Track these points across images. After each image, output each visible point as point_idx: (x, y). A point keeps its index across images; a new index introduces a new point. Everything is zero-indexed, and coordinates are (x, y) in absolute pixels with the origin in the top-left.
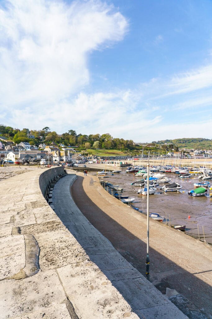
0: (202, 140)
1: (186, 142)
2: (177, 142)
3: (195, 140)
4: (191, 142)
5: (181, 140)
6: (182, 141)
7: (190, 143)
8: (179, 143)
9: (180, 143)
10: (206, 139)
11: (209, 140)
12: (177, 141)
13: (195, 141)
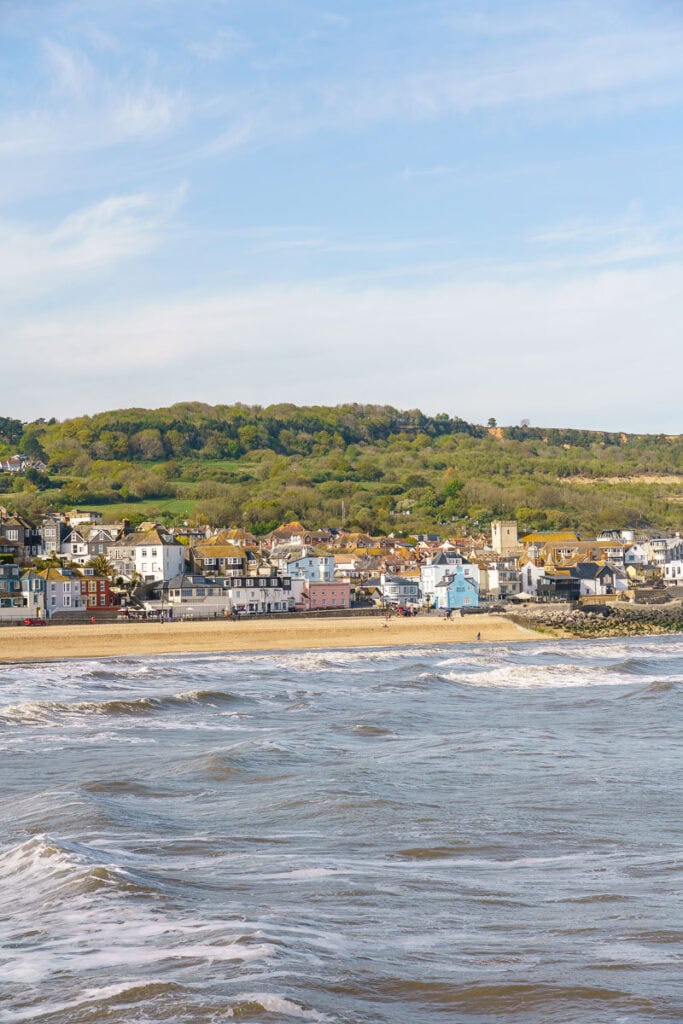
0: (388, 426)
1: (195, 444)
2: (100, 445)
3: (297, 428)
4: (256, 443)
5: (138, 427)
6: (147, 436)
7: (240, 453)
8: (118, 456)
9: (133, 453)
10: (431, 412)
11: (461, 426)
12: (95, 437)
13: (304, 436)
